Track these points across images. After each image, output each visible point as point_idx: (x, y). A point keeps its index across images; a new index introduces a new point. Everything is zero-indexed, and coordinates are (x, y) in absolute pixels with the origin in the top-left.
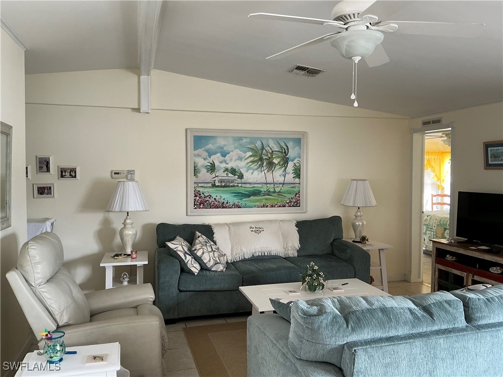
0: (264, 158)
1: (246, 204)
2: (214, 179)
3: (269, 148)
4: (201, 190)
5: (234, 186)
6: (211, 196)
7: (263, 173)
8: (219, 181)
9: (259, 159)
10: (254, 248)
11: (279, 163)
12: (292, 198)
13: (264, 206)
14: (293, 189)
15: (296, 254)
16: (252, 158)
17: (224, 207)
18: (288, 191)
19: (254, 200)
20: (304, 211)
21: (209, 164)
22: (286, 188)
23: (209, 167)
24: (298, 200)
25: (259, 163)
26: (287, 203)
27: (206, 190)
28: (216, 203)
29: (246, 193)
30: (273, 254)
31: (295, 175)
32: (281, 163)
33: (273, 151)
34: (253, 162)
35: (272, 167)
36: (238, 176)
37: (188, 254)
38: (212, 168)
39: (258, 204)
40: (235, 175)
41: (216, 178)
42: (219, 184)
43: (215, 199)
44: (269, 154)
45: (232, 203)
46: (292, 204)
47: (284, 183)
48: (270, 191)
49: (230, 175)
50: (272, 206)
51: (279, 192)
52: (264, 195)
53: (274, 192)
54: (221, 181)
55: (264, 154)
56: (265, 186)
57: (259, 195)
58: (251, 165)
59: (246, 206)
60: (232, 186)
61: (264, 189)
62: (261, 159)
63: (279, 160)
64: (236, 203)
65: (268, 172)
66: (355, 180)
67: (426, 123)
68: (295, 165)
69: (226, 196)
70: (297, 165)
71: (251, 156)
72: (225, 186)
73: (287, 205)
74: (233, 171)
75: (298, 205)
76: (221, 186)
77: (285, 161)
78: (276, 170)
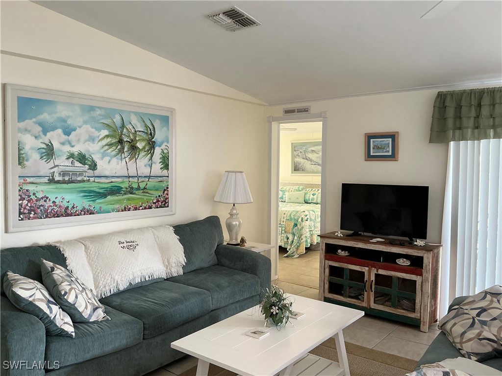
0: (125, 140)
1: (100, 208)
2: (52, 171)
3: (131, 127)
4: (31, 188)
5: (83, 181)
6: (47, 198)
7: (124, 162)
8: (60, 174)
9: (119, 141)
10: (131, 272)
11: (144, 148)
12: (159, 196)
13: (126, 209)
14: (161, 184)
15: (181, 272)
16: (109, 140)
17: (68, 215)
18: (154, 187)
19: (112, 201)
20: (174, 212)
21: (44, 146)
22: (152, 183)
23: (44, 151)
24: (166, 199)
25: (119, 147)
26: (154, 203)
27: (41, 188)
28: (56, 209)
29: (102, 191)
30: (155, 278)
31: (162, 166)
32: (147, 148)
33: (136, 131)
34: (110, 145)
35: (135, 154)
36: (90, 166)
37: (53, 303)
38: (49, 152)
39: (117, 206)
40: (84, 164)
41: (55, 169)
42: (61, 179)
43: (54, 202)
44: (131, 135)
45: (80, 208)
46: (160, 203)
47: (150, 176)
48: (132, 188)
49: (77, 164)
50: (136, 209)
51: (145, 188)
52: (125, 194)
53: (139, 188)
54: (64, 174)
55: (124, 135)
56: (126, 180)
57: (119, 193)
58: (108, 149)
59: (100, 211)
60: (80, 182)
61: (124, 185)
62: (121, 142)
63: (143, 144)
64: (87, 207)
65: (130, 160)
66: (233, 172)
67: (287, 112)
68: (163, 152)
69: (70, 197)
70: (165, 151)
71: (107, 136)
72: (71, 182)
73: (154, 206)
74: (82, 158)
75: (166, 205)
76: (64, 182)
77: (152, 145)
78: (141, 159)
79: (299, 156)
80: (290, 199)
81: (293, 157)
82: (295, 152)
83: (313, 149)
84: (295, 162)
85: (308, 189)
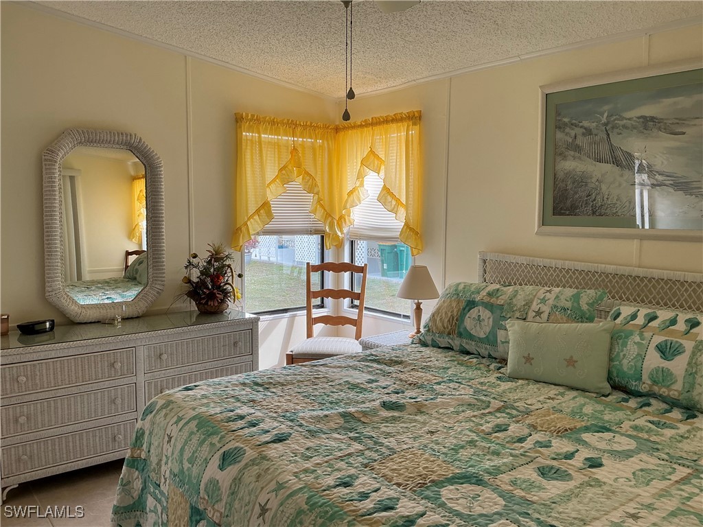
79: (578, 149)
80: (528, 359)
81: (552, 152)
82: (559, 135)
83: (649, 110)
84: (561, 175)
85: (626, 311)
